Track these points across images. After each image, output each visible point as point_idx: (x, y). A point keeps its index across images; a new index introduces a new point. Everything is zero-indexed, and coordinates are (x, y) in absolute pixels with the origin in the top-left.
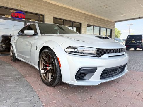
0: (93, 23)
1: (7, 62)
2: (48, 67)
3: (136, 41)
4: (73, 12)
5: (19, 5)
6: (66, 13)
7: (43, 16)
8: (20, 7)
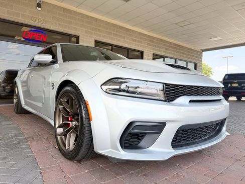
0: (164, 52)
1: (7, 115)
2: (71, 121)
3: (240, 84)
4: (128, 33)
5: (37, 18)
6: (117, 33)
7: (78, 38)
8: (37, 21)
